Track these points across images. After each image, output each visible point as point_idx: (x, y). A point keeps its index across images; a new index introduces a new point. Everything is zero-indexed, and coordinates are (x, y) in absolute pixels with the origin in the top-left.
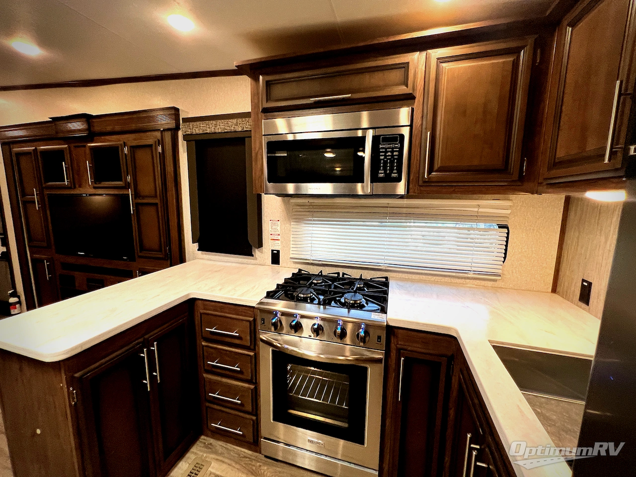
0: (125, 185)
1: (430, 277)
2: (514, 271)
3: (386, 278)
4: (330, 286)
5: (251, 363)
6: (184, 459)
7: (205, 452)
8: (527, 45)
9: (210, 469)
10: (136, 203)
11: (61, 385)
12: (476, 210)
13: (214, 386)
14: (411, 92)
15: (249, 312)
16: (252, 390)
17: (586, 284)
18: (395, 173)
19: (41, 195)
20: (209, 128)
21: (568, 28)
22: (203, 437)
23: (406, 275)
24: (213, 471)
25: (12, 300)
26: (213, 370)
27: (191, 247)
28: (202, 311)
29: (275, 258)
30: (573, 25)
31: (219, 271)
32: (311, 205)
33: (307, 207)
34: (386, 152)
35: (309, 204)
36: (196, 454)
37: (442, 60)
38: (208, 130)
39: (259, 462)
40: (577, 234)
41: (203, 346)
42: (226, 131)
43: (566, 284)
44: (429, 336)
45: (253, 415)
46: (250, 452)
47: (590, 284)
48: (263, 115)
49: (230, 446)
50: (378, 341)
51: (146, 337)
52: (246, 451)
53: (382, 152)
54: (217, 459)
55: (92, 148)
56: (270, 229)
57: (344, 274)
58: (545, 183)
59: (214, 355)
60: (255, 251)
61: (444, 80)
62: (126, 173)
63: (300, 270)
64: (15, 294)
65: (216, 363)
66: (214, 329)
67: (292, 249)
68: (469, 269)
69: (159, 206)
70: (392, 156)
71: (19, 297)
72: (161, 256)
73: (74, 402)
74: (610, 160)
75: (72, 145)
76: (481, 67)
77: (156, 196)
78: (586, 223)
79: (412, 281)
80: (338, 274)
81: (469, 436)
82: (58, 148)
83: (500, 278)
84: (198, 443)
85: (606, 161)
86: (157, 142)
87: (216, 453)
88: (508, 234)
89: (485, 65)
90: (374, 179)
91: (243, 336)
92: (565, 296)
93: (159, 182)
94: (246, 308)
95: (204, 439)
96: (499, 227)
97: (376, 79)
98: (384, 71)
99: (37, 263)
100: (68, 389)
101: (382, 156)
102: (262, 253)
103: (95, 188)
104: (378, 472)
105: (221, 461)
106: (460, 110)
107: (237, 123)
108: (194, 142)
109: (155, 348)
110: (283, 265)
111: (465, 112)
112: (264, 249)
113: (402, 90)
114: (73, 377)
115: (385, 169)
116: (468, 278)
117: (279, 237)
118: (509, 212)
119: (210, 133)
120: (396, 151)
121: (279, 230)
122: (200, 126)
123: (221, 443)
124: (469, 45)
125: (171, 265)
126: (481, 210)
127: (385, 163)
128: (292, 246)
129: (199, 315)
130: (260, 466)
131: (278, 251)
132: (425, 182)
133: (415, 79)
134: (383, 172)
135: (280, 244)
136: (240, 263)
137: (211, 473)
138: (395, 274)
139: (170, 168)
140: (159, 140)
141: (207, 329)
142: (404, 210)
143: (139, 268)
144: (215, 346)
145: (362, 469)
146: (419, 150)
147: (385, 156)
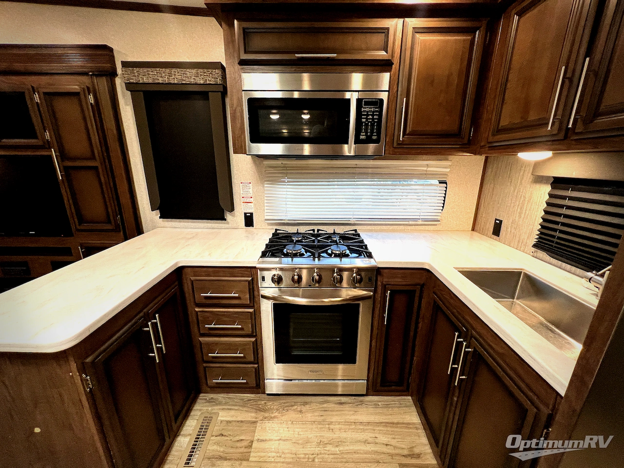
0: (44, 143)
1: (389, 227)
2: (449, 217)
3: (356, 231)
4: (314, 241)
5: (251, 319)
6: (190, 418)
7: (208, 406)
8: (481, 27)
9: (219, 418)
10: (65, 167)
11: (71, 374)
12: (425, 169)
13: (211, 347)
14: (391, 59)
15: (246, 273)
16: (253, 342)
17: (498, 222)
18: (375, 136)
20: (161, 77)
21: (515, 16)
22: (202, 395)
23: (370, 226)
24: (222, 419)
26: (211, 333)
27: (148, 215)
28: (193, 278)
29: (249, 221)
30: (520, 14)
31: (194, 237)
32: (285, 167)
33: (282, 169)
34: (368, 115)
35: (282, 165)
36: (200, 410)
37: (417, 30)
38: (160, 79)
39: (263, 400)
40: (492, 186)
41: (197, 312)
42: (184, 82)
43: (483, 224)
44: (406, 271)
45: (255, 364)
46: (253, 395)
47: (501, 222)
48: (240, 67)
49: (231, 395)
50: (369, 281)
51: (146, 310)
52: (248, 395)
53: (364, 115)
54: (223, 409)
56: (242, 192)
57: (318, 230)
58: (487, 146)
59: (210, 319)
60: (226, 214)
61: (417, 49)
62: (42, 128)
63: (276, 230)
65: (214, 325)
66: (210, 294)
67: (266, 211)
68: (418, 217)
69: (100, 170)
70: (373, 119)
73: (90, 387)
74: (551, 128)
76: (447, 41)
77: (93, 158)
78: (500, 178)
79: (376, 231)
80: (314, 230)
81: (457, 334)
83: (439, 223)
84: (199, 401)
85: (549, 129)
86: (86, 90)
87: (220, 404)
88: (446, 188)
89: (451, 40)
90: (357, 141)
91: (242, 296)
92: (482, 232)
93: (95, 139)
94: (243, 269)
95: (204, 396)
96: (440, 183)
97: (359, 40)
98: (367, 34)
100: (81, 376)
101: (364, 118)
102: (234, 216)
104: (366, 381)
105: (228, 409)
106: (428, 80)
107: (197, 74)
108: (142, 93)
109: (157, 320)
110: (257, 227)
111: (433, 82)
112: (236, 213)
113: (382, 54)
114: (83, 363)
115: (366, 132)
116: (418, 225)
117: (252, 200)
118: (448, 170)
119: (162, 84)
120: (376, 115)
121: (251, 192)
122: (148, 74)
123: (222, 395)
124: (444, 19)
126: (429, 169)
127: (367, 125)
128: (266, 208)
129: (190, 282)
130: (265, 403)
131: (252, 214)
132: (398, 144)
133: (393, 46)
134: (364, 134)
135: (253, 207)
136: (210, 228)
137: (221, 422)
138: (361, 226)
139: (110, 124)
140: (88, 88)
141: (201, 295)
142: (370, 171)
143: (81, 244)
145: (351, 382)
146: (394, 115)
147: (367, 119)
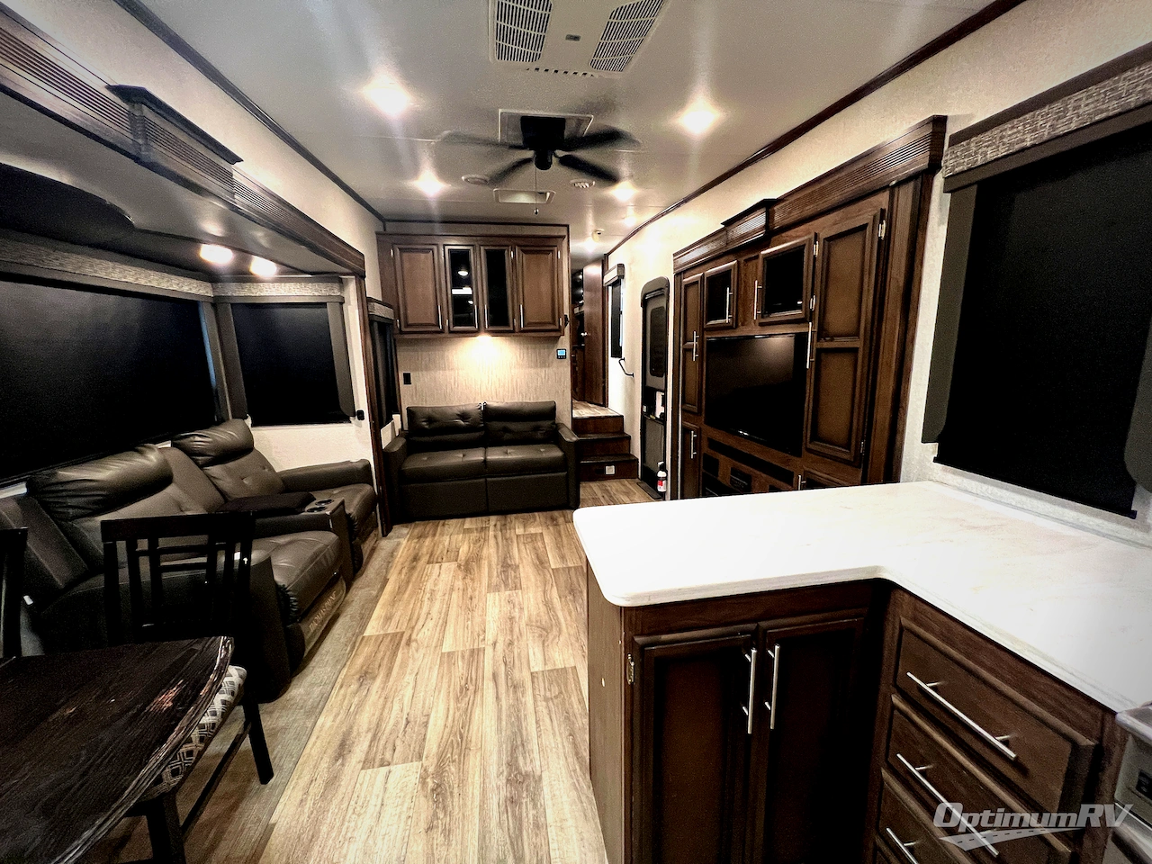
0: (805, 315)
10: (817, 349)
19: (701, 340)
25: (661, 474)
27: (917, 450)
28: (905, 622)
31: (986, 528)
38: (1029, 137)
41: (894, 705)
51: (763, 624)
55: (767, 258)
62: (809, 294)
64: (663, 468)
66: (932, 688)
69: (861, 354)
71: (667, 472)
72: (845, 457)
73: (631, 679)
75: (742, 260)
77: (857, 334)
82: (726, 267)
86: (878, 217)
93: (868, 303)
99: (686, 431)
100: (626, 655)
103: (762, 325)
108: (976, 187)
109: (775, 656)
114: (633, 640)
119: (1033, 146)
122: (1001, 138)
125: (864, 482)
129: (897, 631)
140: (882, 211)
141: (909, 674)
143: (805, 471)
144: (927, 728)
